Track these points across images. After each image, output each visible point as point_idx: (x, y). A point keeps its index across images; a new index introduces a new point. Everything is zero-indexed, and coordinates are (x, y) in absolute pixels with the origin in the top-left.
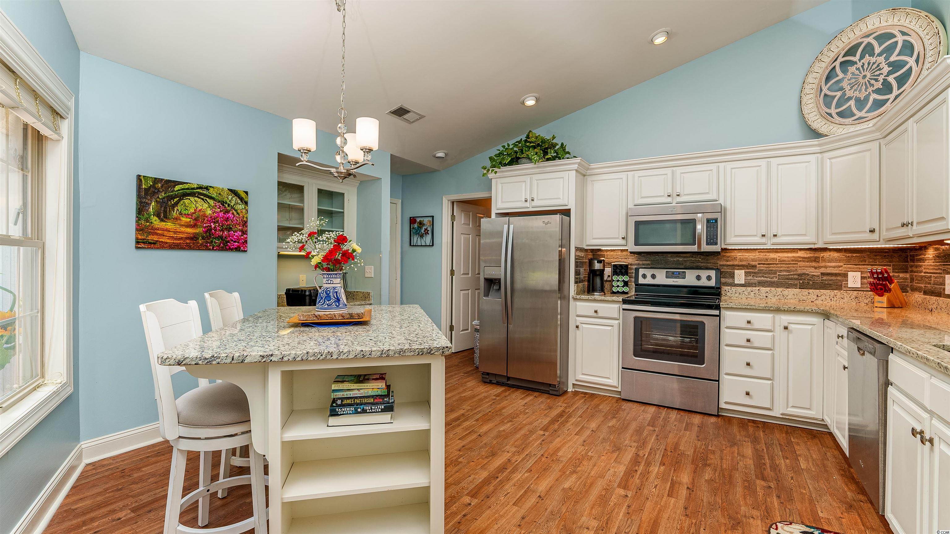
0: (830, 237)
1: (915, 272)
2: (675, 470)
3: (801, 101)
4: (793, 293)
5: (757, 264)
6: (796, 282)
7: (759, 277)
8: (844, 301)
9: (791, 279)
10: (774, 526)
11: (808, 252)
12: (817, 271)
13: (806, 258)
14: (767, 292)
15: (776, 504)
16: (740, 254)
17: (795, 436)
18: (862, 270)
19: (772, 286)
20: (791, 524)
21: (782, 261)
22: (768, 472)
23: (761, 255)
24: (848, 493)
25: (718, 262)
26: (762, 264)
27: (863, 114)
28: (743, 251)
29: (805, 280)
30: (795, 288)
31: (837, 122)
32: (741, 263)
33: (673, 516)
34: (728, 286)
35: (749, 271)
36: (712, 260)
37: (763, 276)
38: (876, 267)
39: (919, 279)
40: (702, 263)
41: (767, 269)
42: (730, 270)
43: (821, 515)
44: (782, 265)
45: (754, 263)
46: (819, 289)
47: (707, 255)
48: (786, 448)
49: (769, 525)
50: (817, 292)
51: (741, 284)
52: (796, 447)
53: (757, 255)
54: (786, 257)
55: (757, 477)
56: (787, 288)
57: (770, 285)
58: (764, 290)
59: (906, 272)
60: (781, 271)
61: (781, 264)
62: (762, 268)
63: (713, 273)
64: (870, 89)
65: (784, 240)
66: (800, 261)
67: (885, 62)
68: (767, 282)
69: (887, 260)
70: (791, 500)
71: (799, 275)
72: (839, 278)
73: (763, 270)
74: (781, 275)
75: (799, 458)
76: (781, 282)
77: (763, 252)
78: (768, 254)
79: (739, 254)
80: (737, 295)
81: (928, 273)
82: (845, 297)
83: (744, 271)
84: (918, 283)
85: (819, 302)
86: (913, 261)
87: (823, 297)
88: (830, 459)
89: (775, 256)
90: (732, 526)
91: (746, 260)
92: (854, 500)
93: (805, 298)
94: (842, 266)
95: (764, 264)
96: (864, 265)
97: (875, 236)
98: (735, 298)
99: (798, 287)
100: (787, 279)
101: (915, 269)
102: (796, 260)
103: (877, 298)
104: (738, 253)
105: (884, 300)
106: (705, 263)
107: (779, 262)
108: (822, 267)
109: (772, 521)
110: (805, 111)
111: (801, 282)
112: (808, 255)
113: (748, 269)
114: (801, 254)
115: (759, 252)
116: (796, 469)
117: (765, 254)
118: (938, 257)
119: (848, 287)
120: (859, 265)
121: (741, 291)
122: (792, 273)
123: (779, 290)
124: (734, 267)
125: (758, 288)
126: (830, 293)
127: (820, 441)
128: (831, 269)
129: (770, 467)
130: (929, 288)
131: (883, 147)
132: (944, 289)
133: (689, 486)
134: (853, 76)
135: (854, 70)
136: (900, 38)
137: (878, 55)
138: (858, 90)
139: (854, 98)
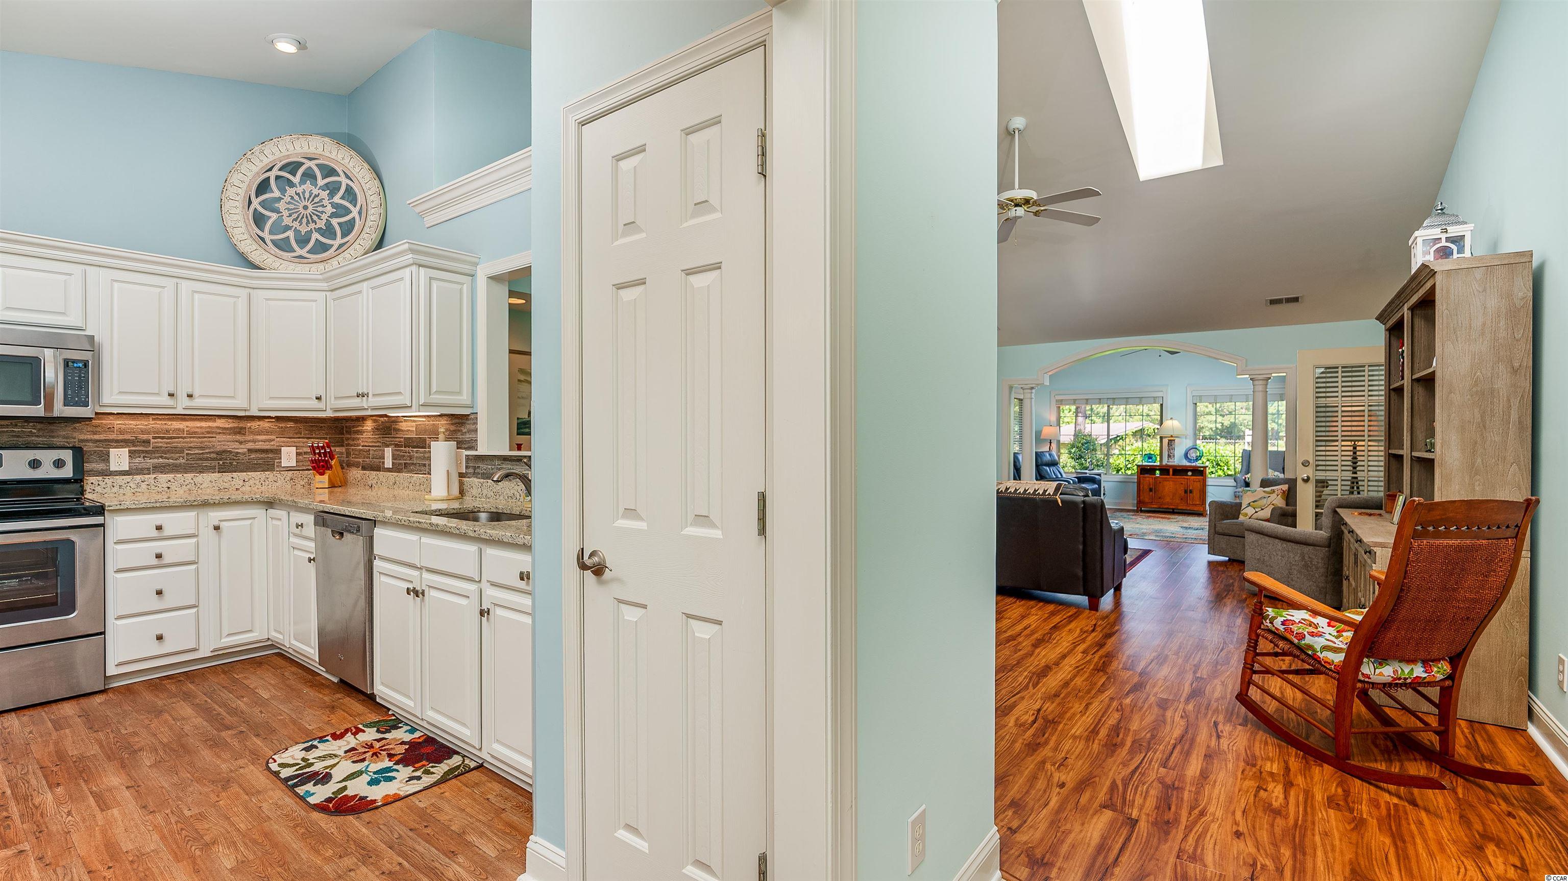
0: (269, 402)
1: (352, 446)
2: (85, 781)
3: (221, 205)
4: (210, 479)
5: (151, 438)
6: (214, 463)
7: (155, 458)
8: (277, 484)
9: (207, 459)
10: (271, 761)
11: (230, 420)
12: (242, 446)
13: (227, 429)
14: (169, 481)
15: (259, 742)
16: (121, 422)
17: (237, 671)
18: (298, 445)
19: (178, 472)
20: (287, 749)
21: (192, 434)
22: (229, 720)
23: (158, 424)
24: (325, 698)
25: (76, 434)
26: (159, 437)
27: (303, 252)
28: (124, 416)
29: (226, 459)
30: (213, 473)
31: (273, 252)
32: (121, 437)
33: (132, 824)
34: (97, 476)
35: (137, 449)
36: (63, 432)
37: (161, 457)
38: (317, 440)
39: (357, 453)
40: (37, 436)
41: (168, 445)
42: (101, 449)
43: (310, 728)
44: (192, 439)
45: (145, 437)
46: (245, 472)
47: (49, 423)
48: (235, 688)
49: (264, 764)
50: (243, 475)
51: (121, 471)
52: (245, 682)
53: (151, 424)
54: (197, 427)
55: (218, 730)
56: (201, 472)
57: (173, 469)
58: (163, 478)
59: (342, 446)
60: (191, 447)
61: (191, 437)
62: (160, 445)
63: (67, 456)
64: (312, 226)
65: (203, 403)
66: (220, 433)
67: (328, 200)
68: (169, 465)
69: (324, 432)
70: (273, 731)
71: (217, 453)
72: (270, 455)
73: (161, 447)
74: (191, 454)
75: (257, 691)
76: (191, 464)
77: (161, 420)
78: (170, 423)
79: (119, 422)
80: (115, 490)
81: (366, 446)
82: (279, 479)
83: (127, 449)
84: (355, 458)
85: (246, 488)
86: (349, 433)
87: (251, 482)
88: (290, 678)
89: (181, 426)
90: (222, 788)
91: (132, 431)
92: (333, 701)
93: (226, 485)
94: (274, 440)
95: (163, 438)
96: (299, 438)
97: (321, 405)
98: (112, 495)
99: (217, 470)
100: (201, 459)
101: (352, 443)
102: (210, 432)
103: (318, 477)
104: (115, 420)
105: (323, 480)
106: (45, 437)
107: (187, 434)
108: (249, 441)
109: (264, 759)
110: (229, 224)
111: (221, 462)
112: (231, 425)
113: (134, 446)
114: (220, 423)
115: (153, 419)
116: (263, 703)
117: (164, 422)
118: (377, 429)
119: (281, 466)
120: (294, 438)
121: (124, 482)
122: (207, 451)
123: (189, 476)
124: (110, 443)
125: (154, 476)
126: (260, 476)
127: (269, 665)
128: (260, 443)
129: (228, 713)
130: (368, 462)
131: (331, 303)
132: (383, 463)
133: (129, 784)
134: (292, 201)
135: (293, 194)
136: (343, 179)
137: (321, 188)
138: (298, 221)
139: (293, 229)
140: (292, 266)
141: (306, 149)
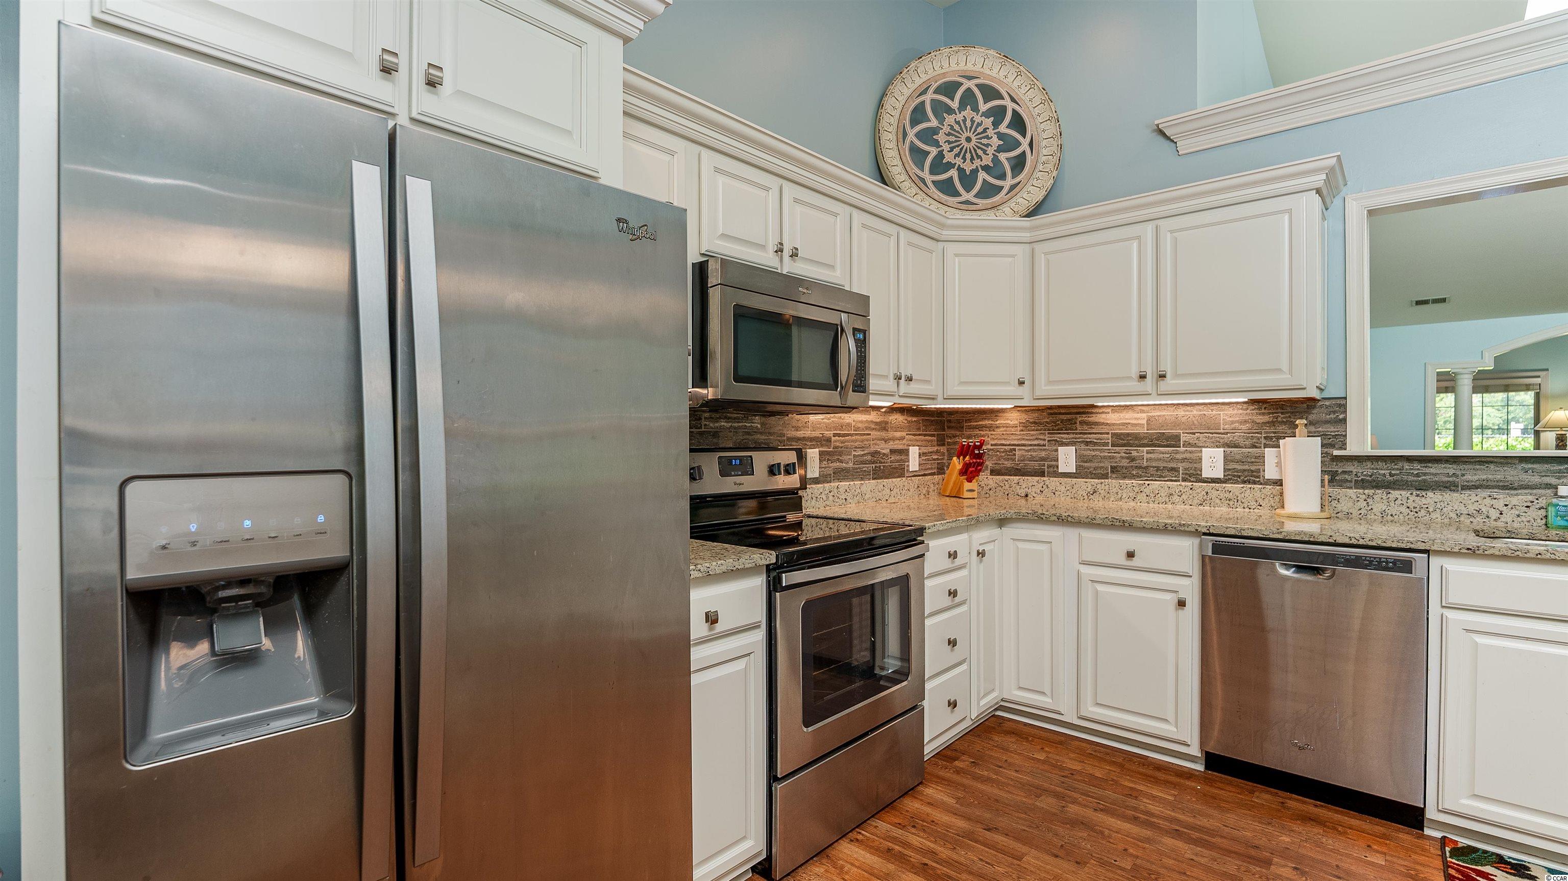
4: (871, 487)
5: (832, 436)
6: (870, 467)
7: (835, 461)
9: (866, 463)
11: (879, 413)
12: (888, 446)
14: (846, 490)
18: (922, 443)
19: (850, 478)
21: (856, 430)
23: (836, 417)
25: (785, 431)
26: (836, 435)
27: (970, 197)
29: (877, 463)
30: (870, 480)
35: (824, 449)
37: (838, 460)
41: (842, 445)
44: (856, 437)
45: (828, 435)
46: (888, 478)
51: (816, 478)
53: (831, 417)
56: (862, 479)
57: (846, 476)
58: (842, 487)
60: (856, 447)
61: (855, 434)
62: (838, 444)
63: (795, 459)
64: (977, 162)
65: (911, 389)
67: (993, 130)
68: (844, 470)
71: (872, 455)
72: (902, 458)
73: (838, 447)
74: (856, 456)
76: (856, 469)
78: (843, 416)
83: (818, 450)
93: (881, 496)
94: (906, 438)
95: (839, 435)
96: (924, 435)
97: (1022, 392)
99: (872, 476)
100: (862, 463)
106: (765, 433)
107: (853, 430)
108: (891, 439)
111: (874, 466)
112: (879, 419)
113: (822, 446)
117: (840, 415)
118: (1034, 423)
119: (907, 471)
120: (920, 435)
121: (818, 492)
122: (866, 452)
123: (858, 484)
124: (807, 442)
125: (836, 484)
128: (896, 442)
130: (1009, 466)
132: (1052, 466)
134: (952, 132)
135: (953, 123)
136: (1009, 103)
137: (984, 114)
138: (961, 157)
139: (956, 167)
140: (958, 214)
141: (962, 66)
